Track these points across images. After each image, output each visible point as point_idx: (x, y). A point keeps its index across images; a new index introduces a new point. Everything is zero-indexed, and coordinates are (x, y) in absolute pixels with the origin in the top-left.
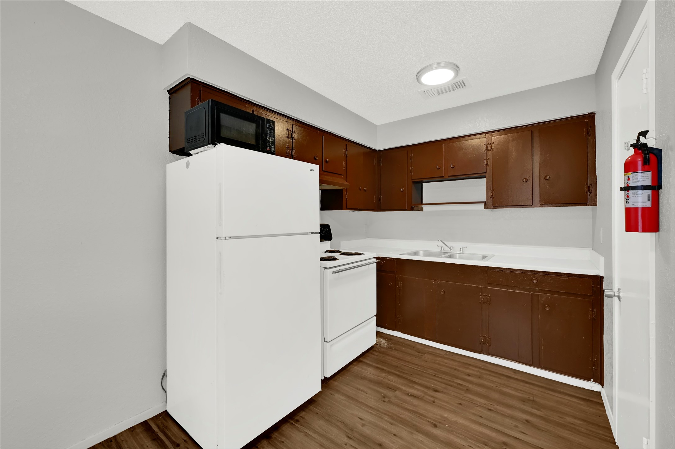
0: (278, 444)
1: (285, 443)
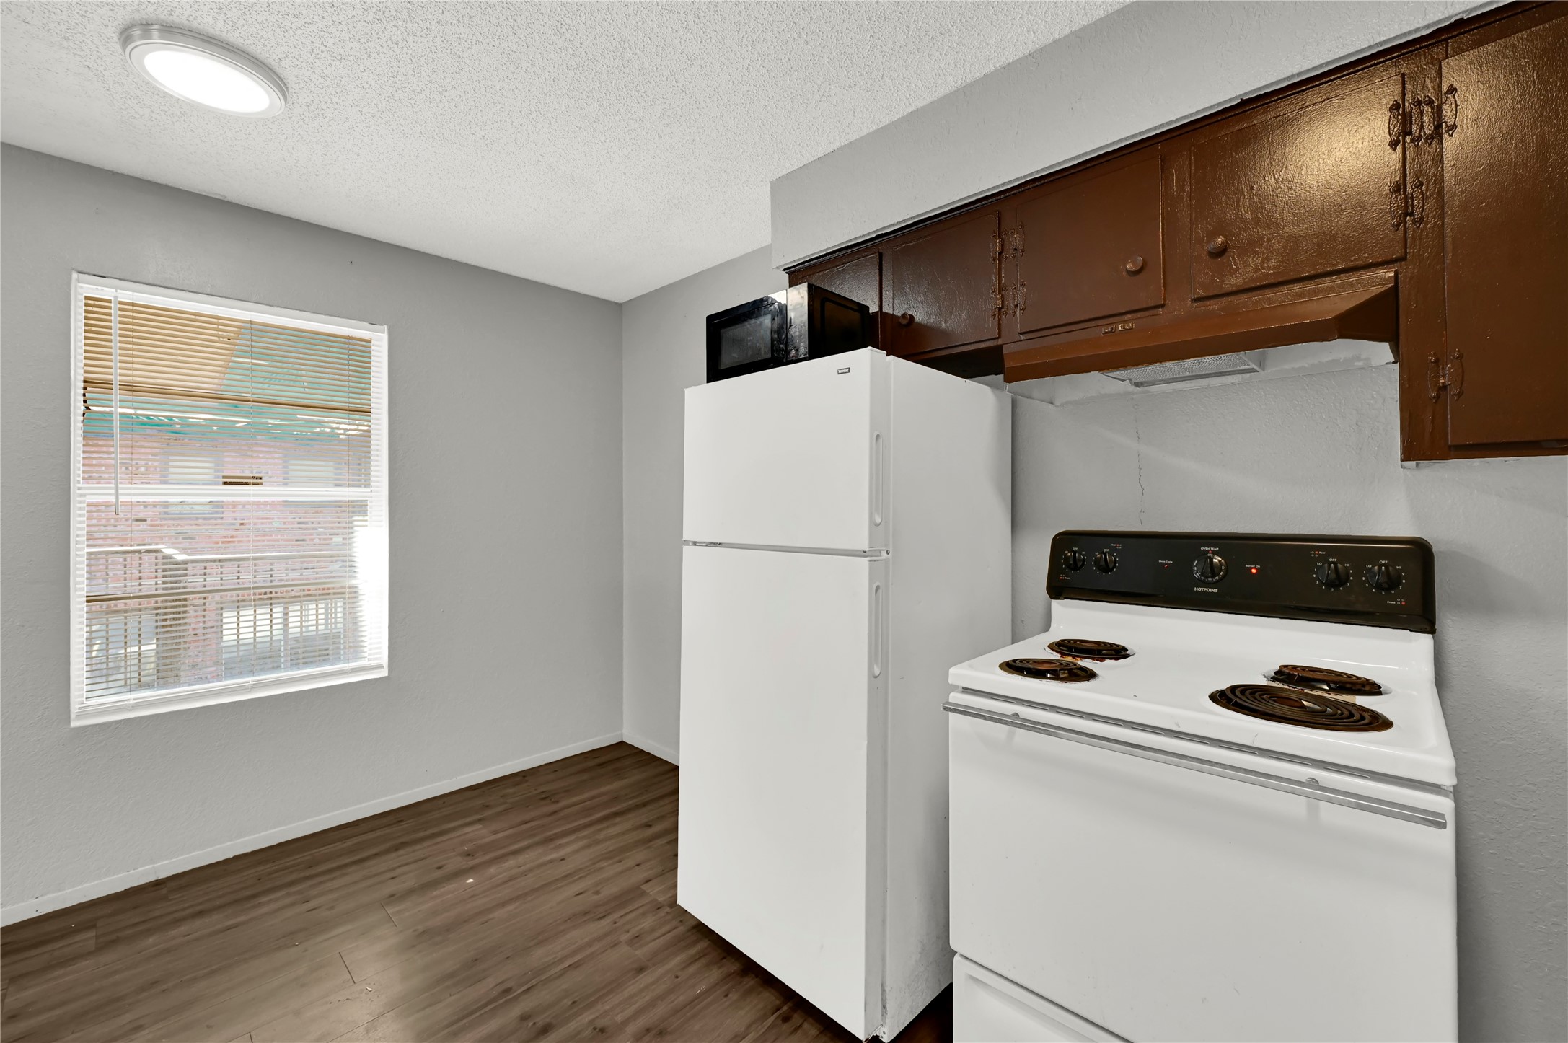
0: (724, 988)
1: (721, 1000)
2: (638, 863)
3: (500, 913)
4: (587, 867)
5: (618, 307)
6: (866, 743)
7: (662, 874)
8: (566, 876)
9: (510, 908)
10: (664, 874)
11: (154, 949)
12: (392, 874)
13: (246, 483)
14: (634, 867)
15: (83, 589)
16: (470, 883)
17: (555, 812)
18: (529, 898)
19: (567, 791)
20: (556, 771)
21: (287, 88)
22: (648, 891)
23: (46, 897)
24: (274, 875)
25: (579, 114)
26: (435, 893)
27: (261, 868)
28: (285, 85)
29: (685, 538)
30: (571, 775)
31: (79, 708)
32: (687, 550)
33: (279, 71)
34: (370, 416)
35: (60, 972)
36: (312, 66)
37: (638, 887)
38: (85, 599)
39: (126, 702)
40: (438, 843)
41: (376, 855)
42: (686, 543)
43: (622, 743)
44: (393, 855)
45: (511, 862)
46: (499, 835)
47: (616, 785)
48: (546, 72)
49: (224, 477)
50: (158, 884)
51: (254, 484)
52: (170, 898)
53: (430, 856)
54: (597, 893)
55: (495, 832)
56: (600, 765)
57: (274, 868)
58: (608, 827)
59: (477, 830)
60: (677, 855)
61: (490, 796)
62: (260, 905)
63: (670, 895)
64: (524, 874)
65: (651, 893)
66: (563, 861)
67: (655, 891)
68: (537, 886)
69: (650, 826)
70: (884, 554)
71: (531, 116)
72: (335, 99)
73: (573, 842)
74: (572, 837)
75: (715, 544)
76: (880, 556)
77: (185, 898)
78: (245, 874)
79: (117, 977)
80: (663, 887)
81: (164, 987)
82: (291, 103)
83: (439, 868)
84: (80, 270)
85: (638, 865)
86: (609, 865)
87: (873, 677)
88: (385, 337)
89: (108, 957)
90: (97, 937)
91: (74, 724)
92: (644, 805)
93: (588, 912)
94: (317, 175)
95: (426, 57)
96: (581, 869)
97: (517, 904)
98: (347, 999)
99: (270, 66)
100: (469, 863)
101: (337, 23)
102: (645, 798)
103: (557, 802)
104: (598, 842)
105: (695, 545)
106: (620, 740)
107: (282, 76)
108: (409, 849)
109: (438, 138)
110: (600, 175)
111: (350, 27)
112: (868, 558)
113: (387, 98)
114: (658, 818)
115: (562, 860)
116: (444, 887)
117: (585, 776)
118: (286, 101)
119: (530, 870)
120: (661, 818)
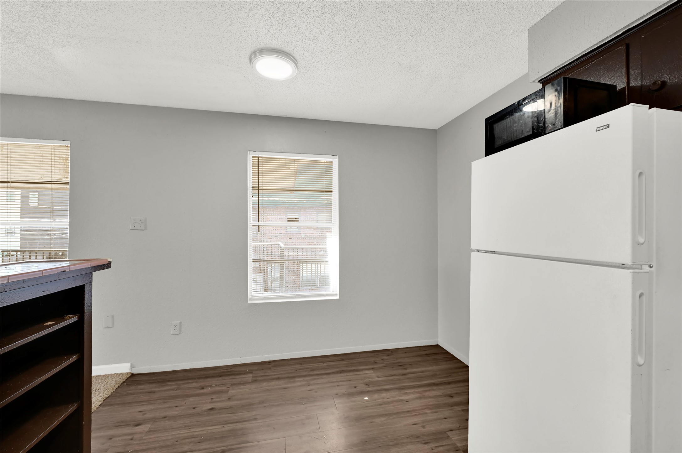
2: (446, 417)
3: (378, 420)
4: (419, 410)
5: (434, 132)
6: (630, 416)
7: (459, 429)
8: (409, 411)
9: (383, 419)
10: (460, 429)
11: (265, 388)
12: (337, 384)
13: (294, 221)
14: (443, 419)
15: (251, 257)
16: (365, 399)
17: (405, 374)
18: (391, 417)
19: (411, 365)
20: (406, 353)
21: (297, 62)
22: (451, 437)
23: (243, 358)
24: (301, 370)
25: (412, 28)
26: (352, 399)
27: (297, 366)
28: (296, 61)
29: (472, 247)
30: (413, 356)
31: (251, 297)
32: (473, 255)
33: (294, 55)
34: (332, 193)
35: (242, 387)
36: (303, 48)
37: (445, 432)
38: (252, 261)
39: (262, 297)
40: (356, 375)
41: (333, 373)
42: (473, 250)
43: (438, 345)
44: (339, 375)
45: (384, 395)
46: (380, 379)
47: (435, 368)
48: (394, 9)
49: (288, 219)
50: (269, 362)
51: (296, 221)
52: (272, 369)
53: (353, 380)
54: (424, 427)
55: (378, 377)
56: (427, 355)
57: (301, 367)
58: (430, 390)
59: (371, 373)
60: (468, 420)
61: (377, 358)
62: (295, 382)
63: (464, 444)
64: (390, 403)
65: (453, 439)
66: (407, 403)
67: (455, 437)
68: (395, 412)
69: (452, 397)
70: (646, 269)
71: (389, 38)
72: (313, 61)
73: (412, 393)
74: (412, 391)
75: (491, 252)
76: (642, 269)
77: (275, 371)
78: (293, 367)
79: (254, 395)
80: (460, 437)
81: (265, 405)
82: (299, 68)
83: (355, 387)
84: (250, 150)
85: (445, 418)
86: (430, 413)
87: (636, 366)
88: (337, 160)
89: (253, 386)
90: (252, 377)
91: (249, 302)
92: (449, 383)
93: (419, 437)
94: (312, 98)
95: (342, 25)
96: (416, 410)
97: (386, 418)
98: (317, 438)
99: (291, 54)
100: (367, 389)
101: (309, 23)
102: (449, 379)
103: (406, 369)
104: (425, 398)
105: (479, 252)
106: (437, 344)
107: (295, 57)
108: (345, 374)
109: (351, 66)
110: (423, 60)
111: (313, 22)
112: (631, 271)
113: (330, 53)
114: (456, 393)
115: (407, 401)
116: (356, 397)
117: (419, 359)
118: (297, 68)
119: (392, 402)
120: (458, 394)
